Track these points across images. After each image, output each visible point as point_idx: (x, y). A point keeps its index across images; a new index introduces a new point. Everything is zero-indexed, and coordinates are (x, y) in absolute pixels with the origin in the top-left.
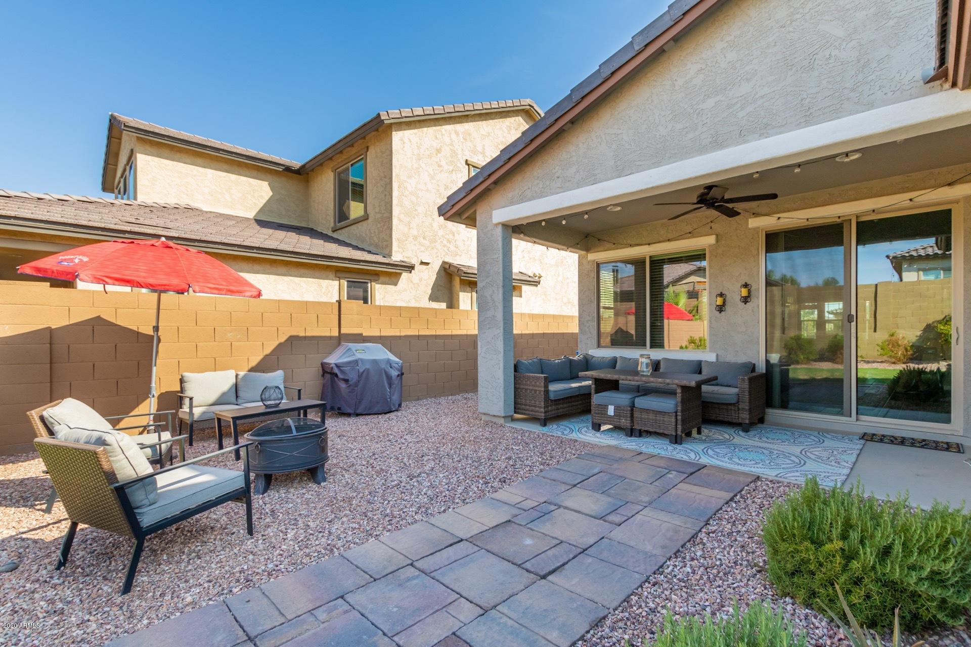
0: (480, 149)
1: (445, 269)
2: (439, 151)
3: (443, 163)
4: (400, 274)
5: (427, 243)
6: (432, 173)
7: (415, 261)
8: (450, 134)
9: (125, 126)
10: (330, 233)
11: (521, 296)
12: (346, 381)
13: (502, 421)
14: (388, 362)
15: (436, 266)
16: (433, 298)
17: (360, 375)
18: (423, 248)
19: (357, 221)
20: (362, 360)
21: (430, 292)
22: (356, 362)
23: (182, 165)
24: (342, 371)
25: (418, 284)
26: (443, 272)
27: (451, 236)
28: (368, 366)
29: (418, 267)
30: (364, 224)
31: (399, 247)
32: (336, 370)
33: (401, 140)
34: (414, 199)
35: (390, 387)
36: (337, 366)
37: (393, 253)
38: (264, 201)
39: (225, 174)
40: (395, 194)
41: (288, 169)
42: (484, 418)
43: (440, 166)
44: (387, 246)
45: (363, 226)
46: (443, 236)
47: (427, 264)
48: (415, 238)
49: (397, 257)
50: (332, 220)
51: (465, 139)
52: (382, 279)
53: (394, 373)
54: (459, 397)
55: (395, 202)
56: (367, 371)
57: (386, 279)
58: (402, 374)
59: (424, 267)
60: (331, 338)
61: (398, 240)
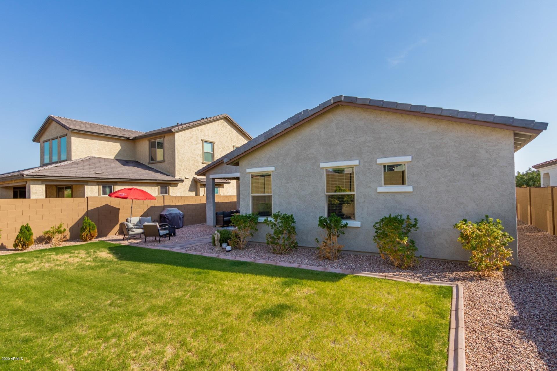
0: (207, 134)
1: (194, 180)
2: (191, 138)
3: (193, 142)
4: (178, 183)
5: (188, 171)
6: (189, 146)
7: (183, 178)
8: (196, 131)
9: (70, 129)
10: (147, 164)
11: (223, 188)
12: (168, 219)
13: (213, 227)
14: (180, 213)
15: (191, 179)
16: (190, 190)
17: (172, 217)
18: (186, 173)
19: (160, 162)
20: (172, 213)
21: (189, 188)
22: (171, 214)
23: (88, 140)
24: (167, 216)
25: (185, 186)
26: (193, 181)
27: (196, 168)
28: (174, 215)
29: (185, 180)
30: (163, 163)
31: (178, 173)
32: (166, 216)
33: (178, 136)
34: (183, 156)
35: (180, 220)
36: (166, 215)
37: (176, 176)
38: (118, 151)
39: (103, 142)
40: (176, 155)
41: (128, 139)
42: (208, 227)
43: (192, 143)
44: (173, 173)
45: (163, 164)
46: (193, 168)
47: (188, 178)
48: (183, 170)
49: (177, 177)
50: (148, 159)
51: (201, 132)
52: (172, 185)
53: (181, 217)
54: (200, 224)
55: (176, 157)
56: (174, 216)
57: (174, 185)
58: (183, 217)
59: (187, 179)
60: (162, 206)
61: (178, 171)
